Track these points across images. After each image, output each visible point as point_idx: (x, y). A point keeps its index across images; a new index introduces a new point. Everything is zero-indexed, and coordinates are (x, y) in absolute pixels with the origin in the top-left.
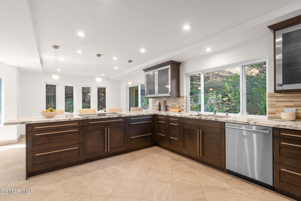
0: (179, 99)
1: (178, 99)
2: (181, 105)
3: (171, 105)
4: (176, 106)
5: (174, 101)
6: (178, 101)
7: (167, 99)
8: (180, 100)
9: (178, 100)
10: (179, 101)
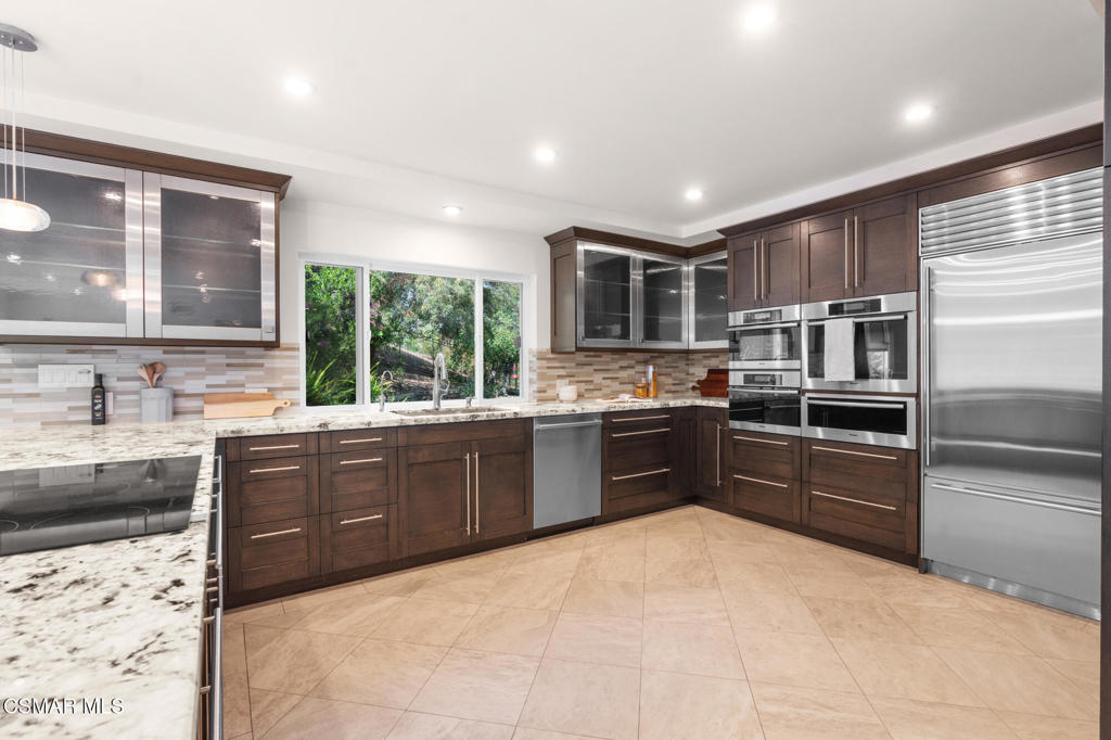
0: (273, 357)
1: (262, 357)
2: (279, 385)
3: (208, 386)
4: (247, 391)
5: (228, 365)
6: (262, 365)
7: (165, 352)
8: (277, 361)
9: (260, 361)
10: (266, 365)
